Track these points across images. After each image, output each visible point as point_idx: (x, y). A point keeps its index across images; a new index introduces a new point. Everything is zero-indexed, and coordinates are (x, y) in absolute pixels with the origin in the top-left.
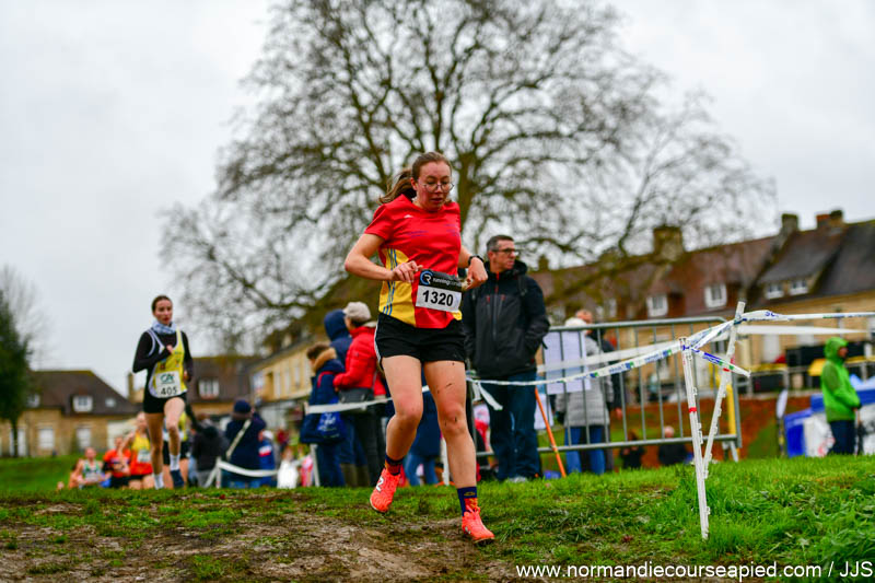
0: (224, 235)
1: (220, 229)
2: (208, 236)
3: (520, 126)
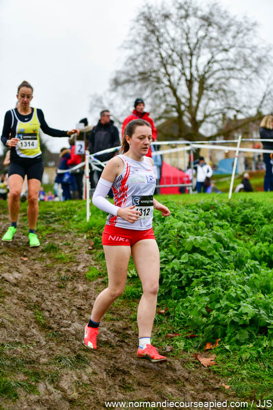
1: (110, 102)
2: (106, 105)
3: (221, 65)
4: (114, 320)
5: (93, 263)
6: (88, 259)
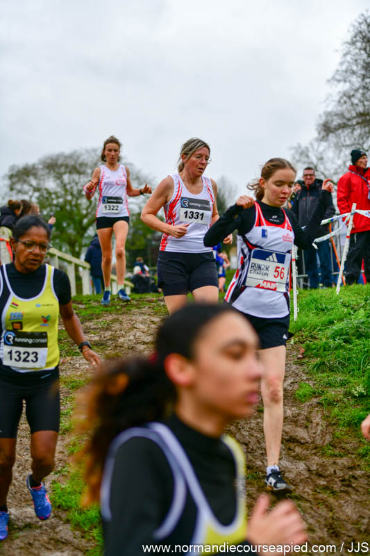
0: (321, 159)
1: (320, 156)
2: (314, 160)
4: (336, 456)
5: (304, 377)
6: (297, 372)
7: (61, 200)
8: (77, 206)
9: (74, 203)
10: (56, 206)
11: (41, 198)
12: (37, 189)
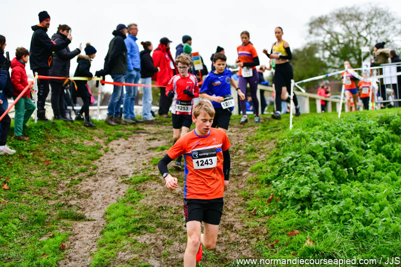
7: (346, 40)
8: (358, 43)
9: (355, 42)
10: (342, 44)
11: (332, 39)
12: (328, 33)
